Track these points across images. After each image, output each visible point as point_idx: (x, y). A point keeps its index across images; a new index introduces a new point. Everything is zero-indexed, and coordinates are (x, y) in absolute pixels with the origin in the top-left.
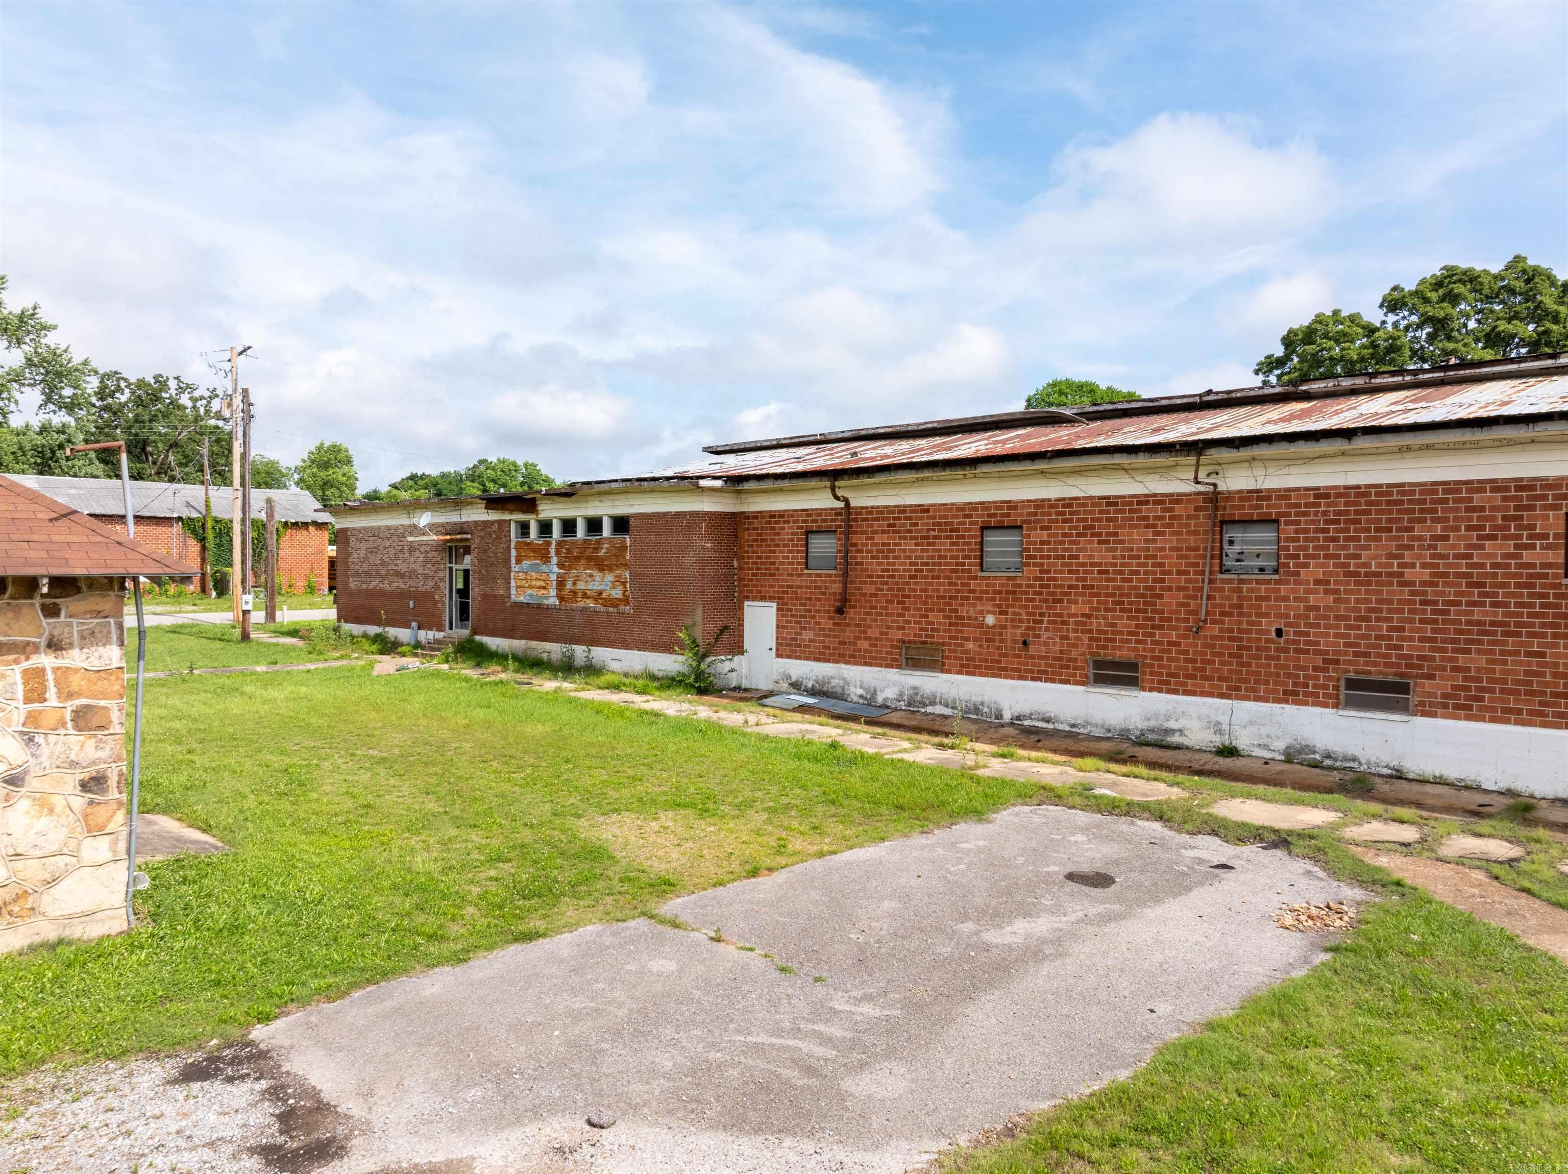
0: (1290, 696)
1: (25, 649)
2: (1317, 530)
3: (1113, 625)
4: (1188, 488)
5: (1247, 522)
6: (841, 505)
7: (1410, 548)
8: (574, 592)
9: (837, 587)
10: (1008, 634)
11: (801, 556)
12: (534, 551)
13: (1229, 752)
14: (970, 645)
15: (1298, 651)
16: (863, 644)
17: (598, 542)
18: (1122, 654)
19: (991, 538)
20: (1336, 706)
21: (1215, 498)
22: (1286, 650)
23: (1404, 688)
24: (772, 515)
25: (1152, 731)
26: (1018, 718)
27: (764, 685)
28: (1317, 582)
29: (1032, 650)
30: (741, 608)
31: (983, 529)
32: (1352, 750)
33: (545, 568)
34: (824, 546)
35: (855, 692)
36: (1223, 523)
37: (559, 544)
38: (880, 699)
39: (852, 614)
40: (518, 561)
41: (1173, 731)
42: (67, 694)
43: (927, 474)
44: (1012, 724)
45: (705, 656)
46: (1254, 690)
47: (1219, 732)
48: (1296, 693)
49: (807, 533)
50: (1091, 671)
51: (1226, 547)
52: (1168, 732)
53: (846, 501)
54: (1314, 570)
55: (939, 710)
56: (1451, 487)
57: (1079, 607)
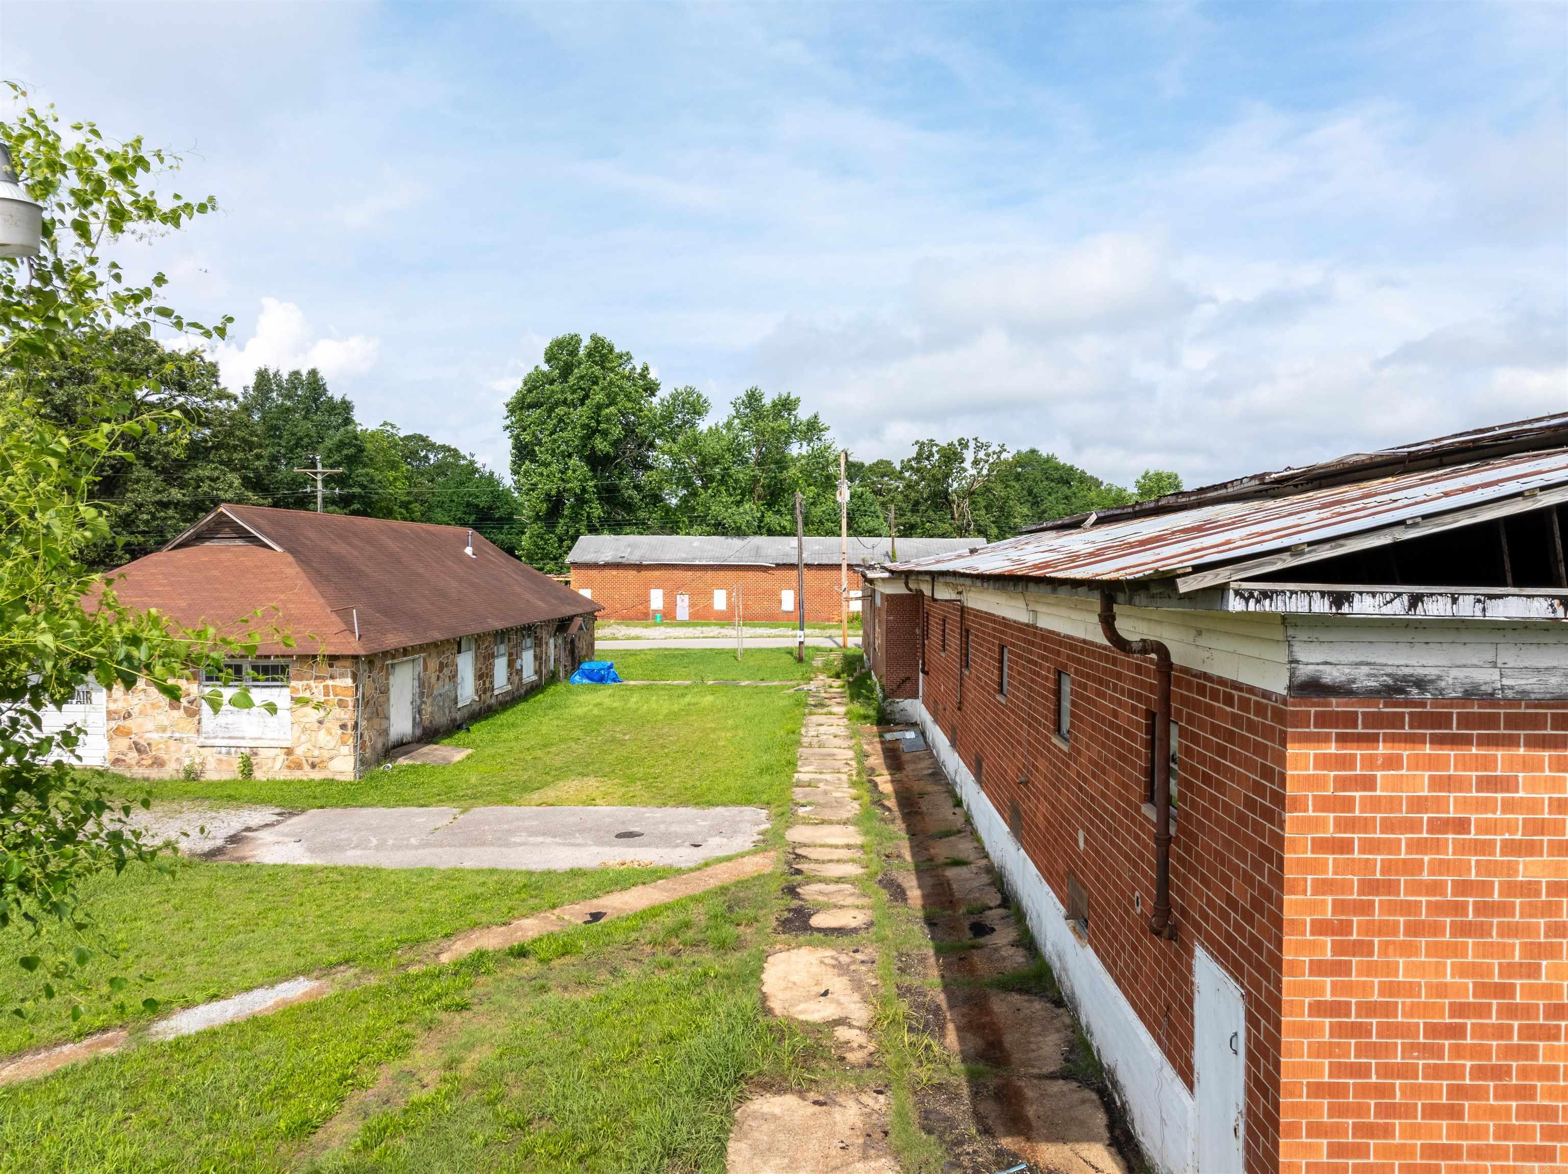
1: (323, 678)
14: (940, 706)
18: (954, 723)
20: (974, 775)
21: (963, 611)
23: (981, 767)
27: (920, 723)
29: (946, 714)
30: (919, 665)
32: (973, 812)
39: (929, 676)
42: (336, 695)
45: (886, 698)
50: (951, 733)
55: (935, 752)
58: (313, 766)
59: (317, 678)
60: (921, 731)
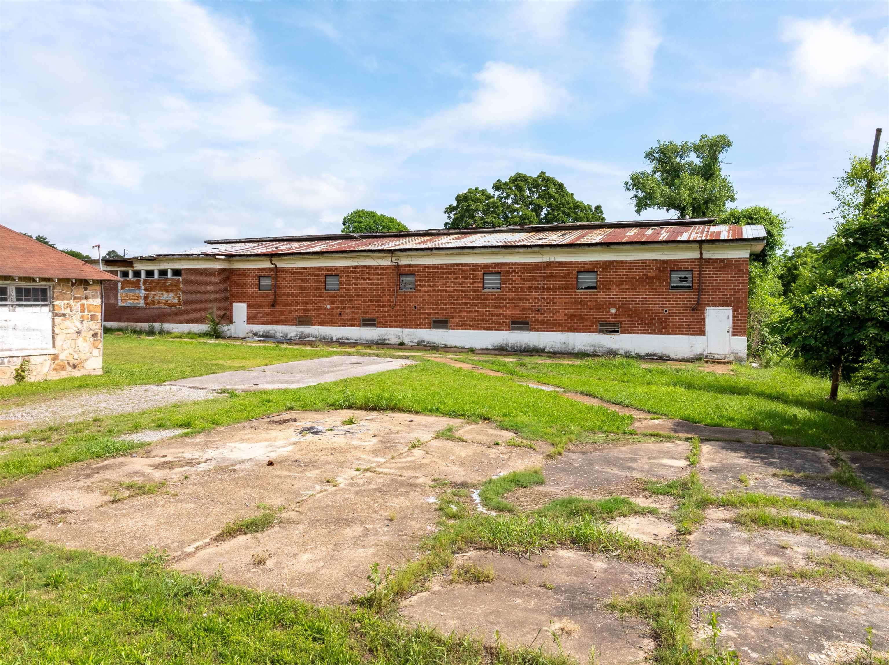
0: (419, 326)
1: (80, 298)
2: (425, 277)
3: (368, 307)
4: (390, 263)
5: (407, 274)
6: (274, 266)
7: (448, 282)
8: (153, 301)
9: (272, 297)
10: (335, 311)
11: (256, 286)
12: (131, 283)
13: (402, 344)
14: (322, 316)
15: (421, 313)
16: (283, 318)
18: (370, 316)
19: (328, 279)
20: (430, 328)
21: (398, 267)
22: (417, 313)
23: (446, 322)
24: (245, 270)
25: (380, 340)
26: (338, 339)
27: (241, 335)
28: (425, 292)
29: (343, 316)
30: (231, 306)
31: (326, 276)
32: (434, 341)
33: (137, 291)
34: (266, 282)
35: (279, 335)
36: (400, 274)
37: (145, 281)
38: (289, 337)
39: (278, 307)
40: (122, 288)
42: (89, 311)
43: (306, 256)
44: (336, 341)
45: (217, 324)
46: (409, 325)
47: (399, 338)
48: (420, 325)
49: (259, 277)
50: (362, 322)
51: (401, 282)
52: (385, 340)
53: (276, 265)
54: (424, 289)
55: (311, 339)
56: (458, 265)
57: (358, 302)
58: (74, 367)
59: (75, 298)
60: (262, 336)
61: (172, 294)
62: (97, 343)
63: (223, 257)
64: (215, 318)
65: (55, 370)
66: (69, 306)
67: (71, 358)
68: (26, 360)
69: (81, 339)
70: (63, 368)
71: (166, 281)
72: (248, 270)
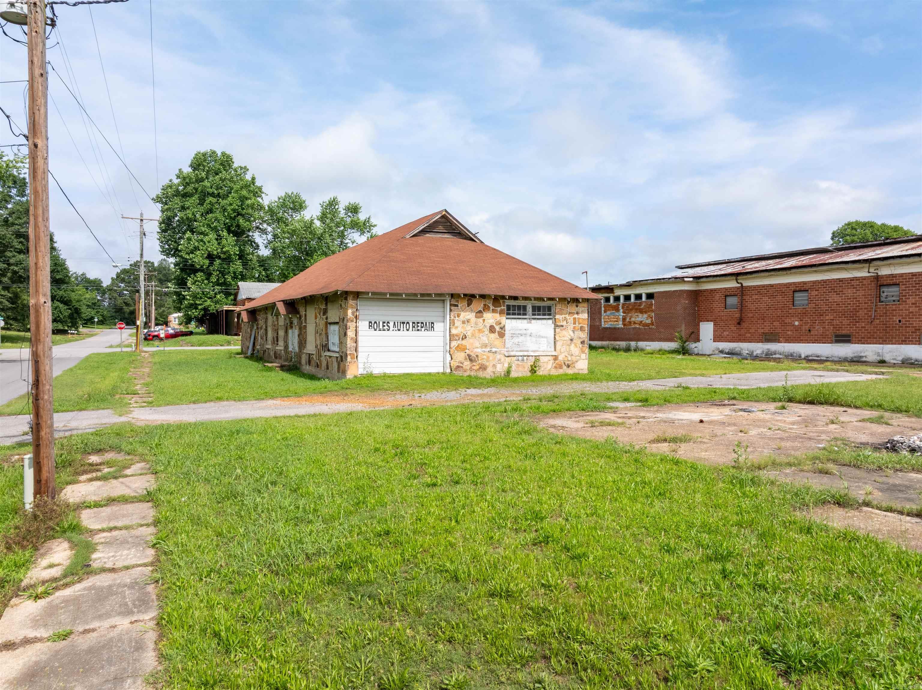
0: (903, 342)
1: (573, 314)
2: (912, 287)
3: (841, 322)
4: (867, 274)
5: (889, 285)
6: (740, 285)
8: (630, 322)
9: (738, 315)
10: (803, 328)
11: (723, 305)
12: (612, 307)
13: (882, 361)
14: (789, 333)
15: (906, 327)
16: (749, 335)
17: (641, 303)
18: (844, 332)
19: (796, 295)
20: (919, 344)
21: (877, 278)
22: (902, 327)
24: (712, 290)
25: (855, 357)
26: (807, 357)
27: (708, 353)
28: (912, 304)
29: (812, 333)
30: (699, 325)
31: (794, 291)
33: (617, 314)
34: (732, 301)
35: (745, 352)
36: (880, 286)
37: (623, 304)
38: (755, 354)
39: (744, 325)
40: (605, 312)
41: (863, 357)
42: (579, 324)
43: (772, 273)
44: (805, 359)
45: (685, 342)
46: (891, 341)
47: (879, 355)
48: (906, 341)
49: (726, 296)
50: (834, 339)
51: (882, 294)
52: (861, 357)
53: (742, 284)
54: (912, 300)
55: (777, 356)
57: (829, 317)
58: (568, 366)
60: (728, 353)
61: (645, 316)
62: (584, 348)
63: (691, 279)
64: (684, 336)
65: (556, 367)
66: (565, 319)
67: (566, 359)
68: (537, 359)
69: (573, 345)
70: (561, 367)
71: (641, 304)
72: (715, 290)
